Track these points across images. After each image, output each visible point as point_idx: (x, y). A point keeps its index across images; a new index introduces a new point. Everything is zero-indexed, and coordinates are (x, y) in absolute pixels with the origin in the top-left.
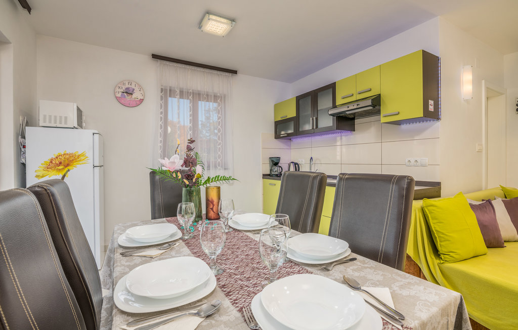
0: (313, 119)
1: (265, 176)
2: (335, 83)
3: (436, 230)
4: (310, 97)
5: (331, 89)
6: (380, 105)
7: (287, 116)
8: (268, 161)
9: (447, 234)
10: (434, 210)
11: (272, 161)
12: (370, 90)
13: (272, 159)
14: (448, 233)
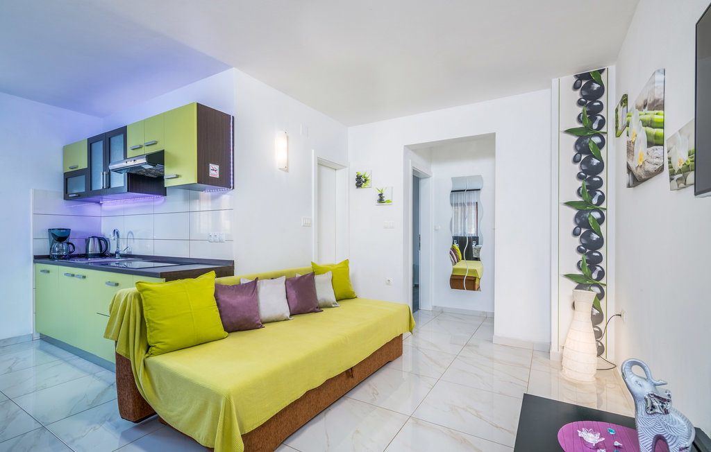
0: (103, 174)
1: (38, 258)
2: (125, 128)
3: (148, 319)
4: (102, 142)
5: (122, 135)
6: (163, 163)
7: (77, 167)
8: (46, 235)
9: (156, 322)
10: (147, 295)
11: (54, 235)
12: (155, 143)
13: (52, 231)
14: (158, 320)
